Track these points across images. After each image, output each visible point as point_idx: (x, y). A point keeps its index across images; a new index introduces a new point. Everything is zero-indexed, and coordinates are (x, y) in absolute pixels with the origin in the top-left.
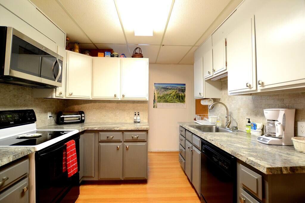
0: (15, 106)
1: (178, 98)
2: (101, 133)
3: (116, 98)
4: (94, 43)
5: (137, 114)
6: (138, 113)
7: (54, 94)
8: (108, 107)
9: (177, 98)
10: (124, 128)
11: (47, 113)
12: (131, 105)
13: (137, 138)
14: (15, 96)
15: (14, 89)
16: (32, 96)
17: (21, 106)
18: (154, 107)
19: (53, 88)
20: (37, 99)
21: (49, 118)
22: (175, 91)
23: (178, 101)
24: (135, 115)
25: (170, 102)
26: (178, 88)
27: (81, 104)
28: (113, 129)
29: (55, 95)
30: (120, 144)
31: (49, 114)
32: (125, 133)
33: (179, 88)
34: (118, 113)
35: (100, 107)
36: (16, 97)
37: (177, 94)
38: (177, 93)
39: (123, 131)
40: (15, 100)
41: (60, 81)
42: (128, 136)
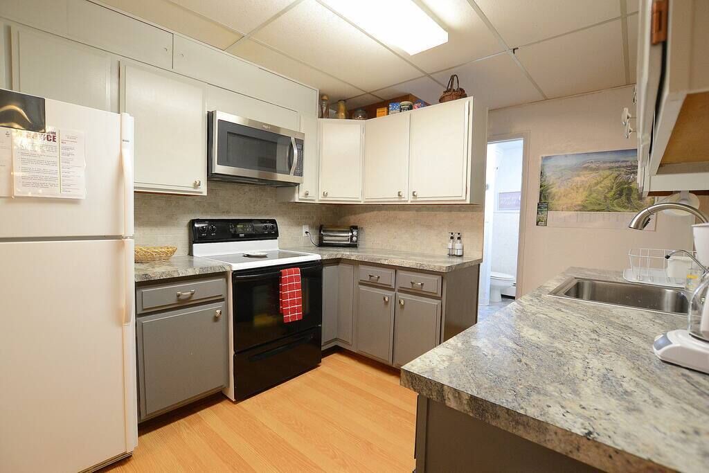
0: (251, 213)
1: (624, 198)
2: (362, 267)
3: (403, 199)
4: (368, 91)
5: (456, 236)
6: (459, 234)
7: (296, 195)
8: (400, 219)
9: (621, 195)
10: (397, 262)
11: (302, 226)
12: (445, 216)
13: (422, 288)
14: (251, 199)
15: (250, 190)
16: (276, 200)
17: (260, 214)
18: (537, 225)
19: (292, 186)
20: (284, 203)
21: (304, 234)
22: (615, 174)
23: (624, 207)
24: (452, 238)
25: (593, 210)
26: (624, 164)
27: (359, 214)
28: (377, 262)
29: (298, 197)
30: (391, 294)
31: (305, 229)
32: (401, 273)
33: (629, 164)
34: (419, 233)
35: (387, 219)
36: (253, 200)
37: (621, 184)
38: (620, 180)
39: (396, 269)
40: (252, 205)
41: (300, 173)
42: (405, 279)
